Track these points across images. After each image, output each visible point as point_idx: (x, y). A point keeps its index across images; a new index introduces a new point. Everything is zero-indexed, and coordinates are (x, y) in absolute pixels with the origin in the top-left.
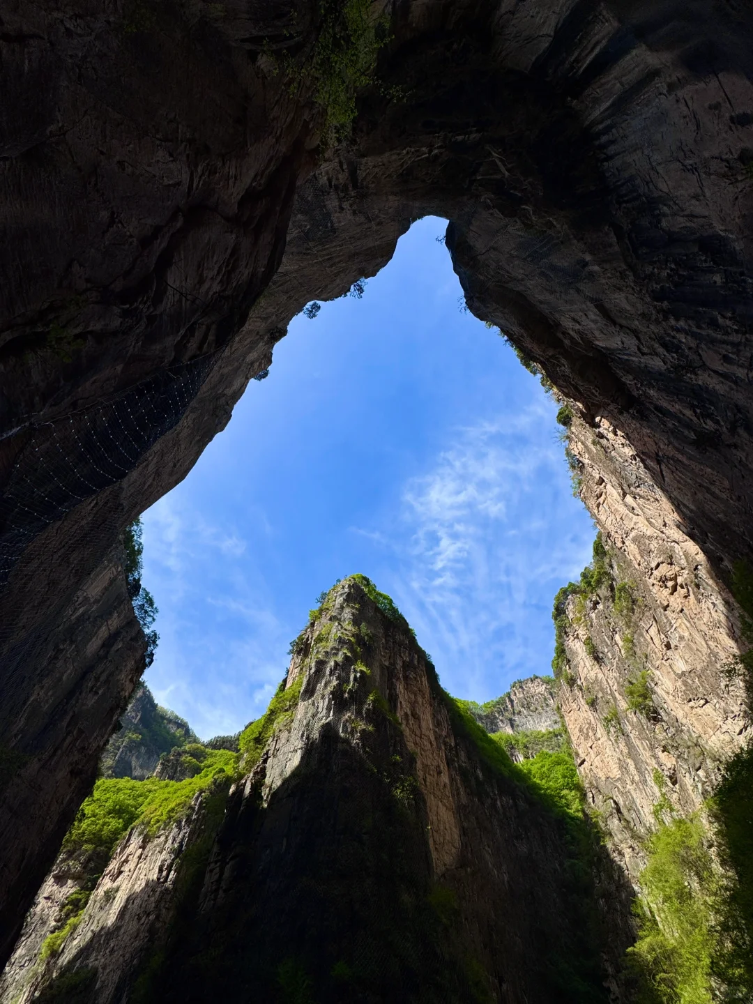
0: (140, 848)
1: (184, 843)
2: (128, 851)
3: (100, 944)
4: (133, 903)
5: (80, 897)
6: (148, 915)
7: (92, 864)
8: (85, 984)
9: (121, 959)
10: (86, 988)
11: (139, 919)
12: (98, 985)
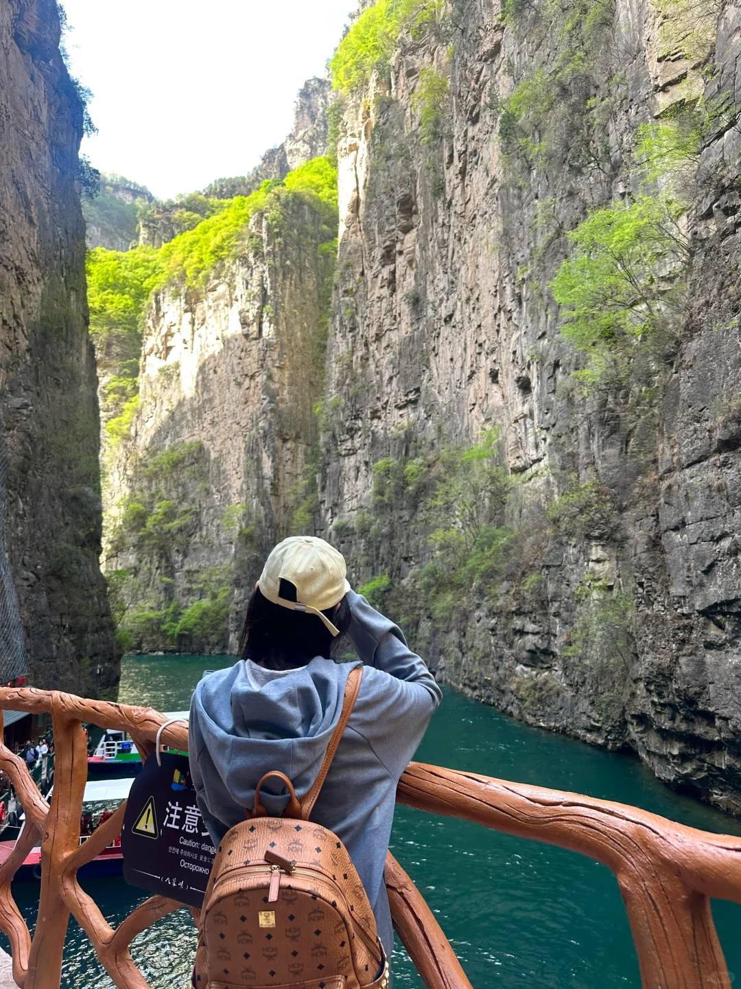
0: (186, 311)
1: (268, 285)
2: (165, 323)
3: (188, 421)
4: (215, 372)
5: (121, 384)
6: (252, 377)
7: (116, 349)
8: (193, 457)
9: (235, 427)
10: (197, 460)
11: (239, 384)
12: (213, 455)
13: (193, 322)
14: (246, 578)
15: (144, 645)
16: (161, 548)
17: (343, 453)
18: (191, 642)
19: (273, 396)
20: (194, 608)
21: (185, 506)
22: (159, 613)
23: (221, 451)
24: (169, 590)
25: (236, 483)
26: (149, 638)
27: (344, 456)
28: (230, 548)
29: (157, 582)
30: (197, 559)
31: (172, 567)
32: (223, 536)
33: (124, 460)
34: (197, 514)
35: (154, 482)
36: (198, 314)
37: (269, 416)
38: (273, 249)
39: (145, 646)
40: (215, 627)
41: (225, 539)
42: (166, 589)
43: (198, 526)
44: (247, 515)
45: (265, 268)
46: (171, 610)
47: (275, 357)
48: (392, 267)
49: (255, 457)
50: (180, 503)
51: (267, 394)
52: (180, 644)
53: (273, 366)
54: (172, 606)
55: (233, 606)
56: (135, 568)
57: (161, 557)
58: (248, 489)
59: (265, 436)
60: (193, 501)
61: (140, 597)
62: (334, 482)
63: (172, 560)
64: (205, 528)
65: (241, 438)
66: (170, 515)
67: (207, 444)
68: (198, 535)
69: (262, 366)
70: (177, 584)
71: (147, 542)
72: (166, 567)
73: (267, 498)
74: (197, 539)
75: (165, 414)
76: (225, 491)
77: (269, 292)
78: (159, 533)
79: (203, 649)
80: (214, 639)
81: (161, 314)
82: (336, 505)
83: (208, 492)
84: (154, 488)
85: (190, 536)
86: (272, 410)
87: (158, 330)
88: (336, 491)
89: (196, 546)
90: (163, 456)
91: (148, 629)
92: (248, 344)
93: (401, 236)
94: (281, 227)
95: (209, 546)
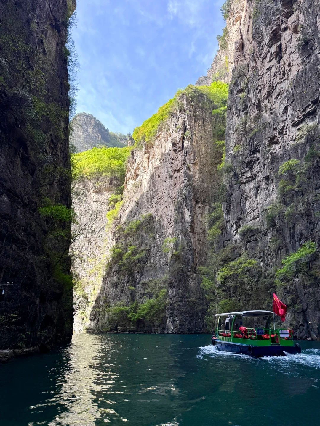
0: (145, 153)
2: (136, 163)
3: (145, 205)
4: (159, 176)
5: (116, 198)
6: (178, 171)
7: (114, 182)
8: (147, 222)
9: (170, 200)
10: (149, 223)
11: (171, 177)
12: (157, 218)
13: (148, 158)
14: (176, 282)
15: (119, 327)
16: (130, 271)
17: (244, 181)
18: (144, 326)
19: (190, 178)
20: (145, 304)
21: (143, 247)
22: (128, 308)
23: (161, 215)
24: (133, 294)
25: (169, 230)
26: (121, 323)
27: (245, 183)
28: (166, 268)
29: (127, 290)
30: (148, 276)
31: (135, 281)
32: (162, 261)
33: (114, 230)
34: (149, 251)
35: (128, 238)
36: (151, 154)
37: (188, 188)
38: (190, 108)
39: (119, 329)
40: (158, 316)
41: (163, 263)
42: (131, 294)
43: (149, 257)
44: (176, 245)
45: (186, 116)
46: (133, 306)
47: (191, 158)
48: (278, 44)
49: (180, 211)
50: (140, 246)
51: (187, 177)
52: (138, 327)
53: (190, 163)
54: (134, 304)
55: (168, 300)
56: (116, 283)
57: (129, 276)
58: (177, 230)
59: (186, 199)
60: (147, 244)
61: (118, 299)
62: (237, 204)
63: (135, 277)
64: (152, 258)
65: (173, 205)
66: (134, 253)
67: (154, 214)
68: (149, 262)
69: (184, 164)
70: (137, 291)
71: (122, 268)
72: (132, 281)
73: (188, 234)
74: (148, 265)
75: (134, 203)
76: (163, 236)
77: (188, 127)
78: (129, 264)
79: (151, 330)
80: (157, 323)
81: (134, 160)
82: (240, 219)
83: (154, 238)
84: (127, 241)
85: (145, 263)
86: (190, 185)
87: (132, 167)
88: (239, 209)
89: (147, 269)
90: (132, 225)
91: (121, 318)
92: (176, 155)
93: (285, 19)
94: (194, 97)
95: (155, 268)
